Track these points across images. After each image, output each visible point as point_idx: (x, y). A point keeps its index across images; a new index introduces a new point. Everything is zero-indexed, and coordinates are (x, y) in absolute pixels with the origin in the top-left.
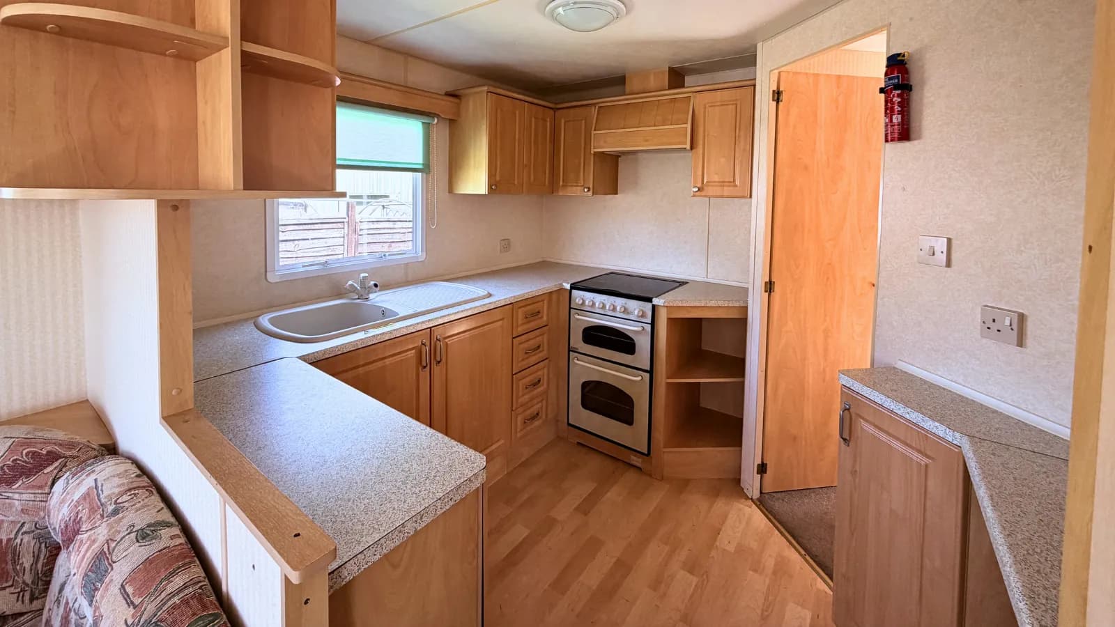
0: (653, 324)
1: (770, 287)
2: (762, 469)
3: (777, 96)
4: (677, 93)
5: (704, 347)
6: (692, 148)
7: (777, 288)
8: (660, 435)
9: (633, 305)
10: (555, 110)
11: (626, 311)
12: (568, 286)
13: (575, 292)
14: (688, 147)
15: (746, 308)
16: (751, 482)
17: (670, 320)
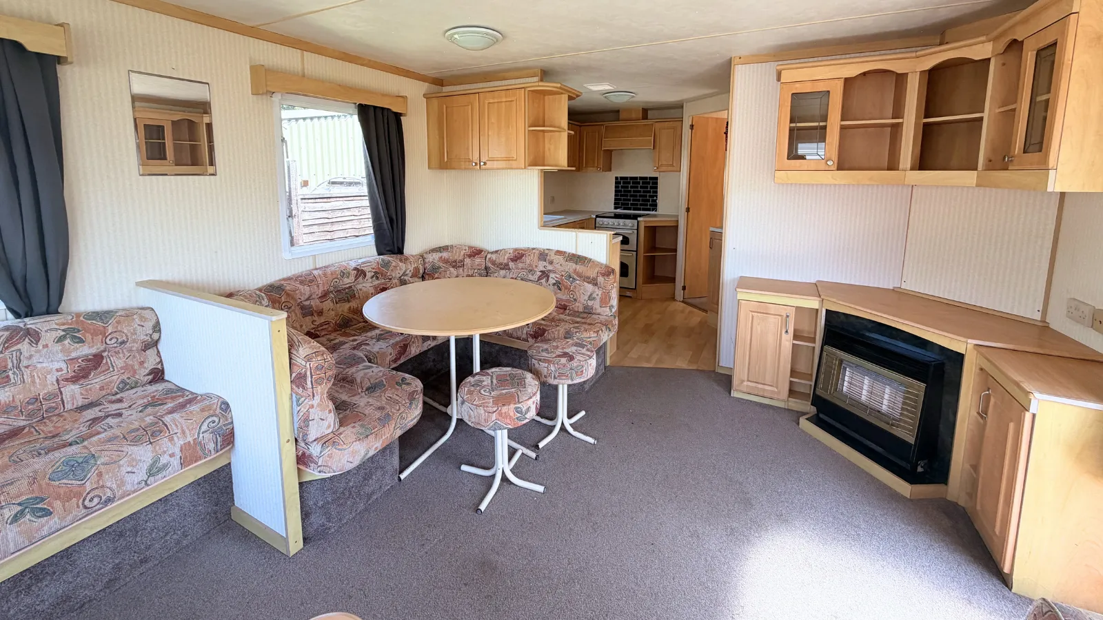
0: (637, 230)
1: (688, 210)
2: (684, 288)
3: (692, 127)
4: (645, 122)
5: (657, 246)
6: (654, 148)
7: (691, 210)
8: (640, 280)
9: (628, 222)
10: (580, 126)
11: (625, 225)
12: (594, 217)
13: (597, 219)
14: (652, 148)
15: (678, 221)
16: (679, 294)
17: (645, 227)
